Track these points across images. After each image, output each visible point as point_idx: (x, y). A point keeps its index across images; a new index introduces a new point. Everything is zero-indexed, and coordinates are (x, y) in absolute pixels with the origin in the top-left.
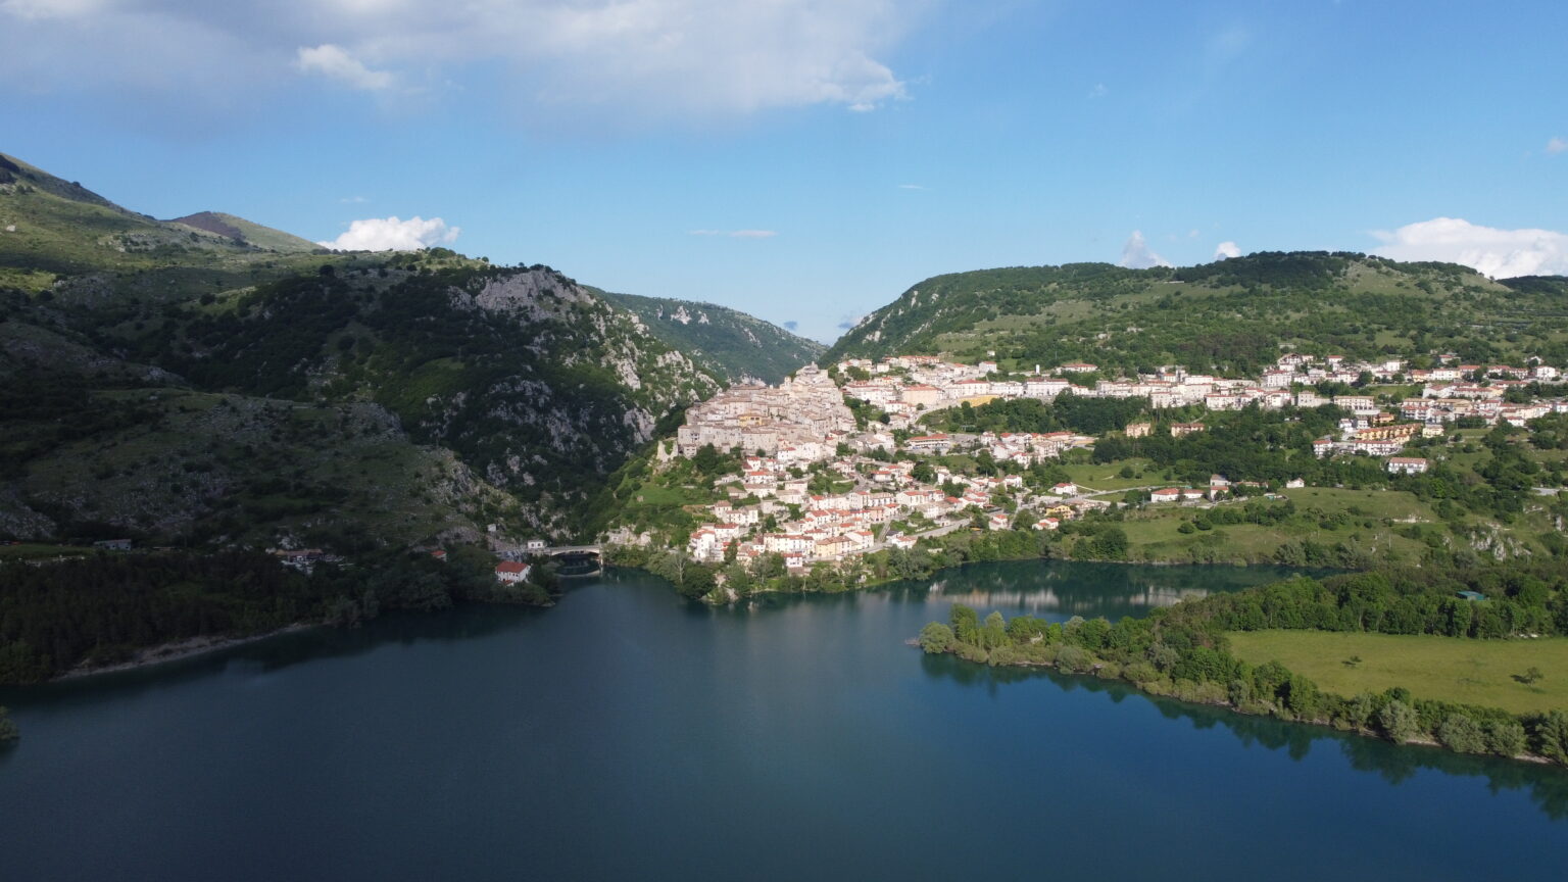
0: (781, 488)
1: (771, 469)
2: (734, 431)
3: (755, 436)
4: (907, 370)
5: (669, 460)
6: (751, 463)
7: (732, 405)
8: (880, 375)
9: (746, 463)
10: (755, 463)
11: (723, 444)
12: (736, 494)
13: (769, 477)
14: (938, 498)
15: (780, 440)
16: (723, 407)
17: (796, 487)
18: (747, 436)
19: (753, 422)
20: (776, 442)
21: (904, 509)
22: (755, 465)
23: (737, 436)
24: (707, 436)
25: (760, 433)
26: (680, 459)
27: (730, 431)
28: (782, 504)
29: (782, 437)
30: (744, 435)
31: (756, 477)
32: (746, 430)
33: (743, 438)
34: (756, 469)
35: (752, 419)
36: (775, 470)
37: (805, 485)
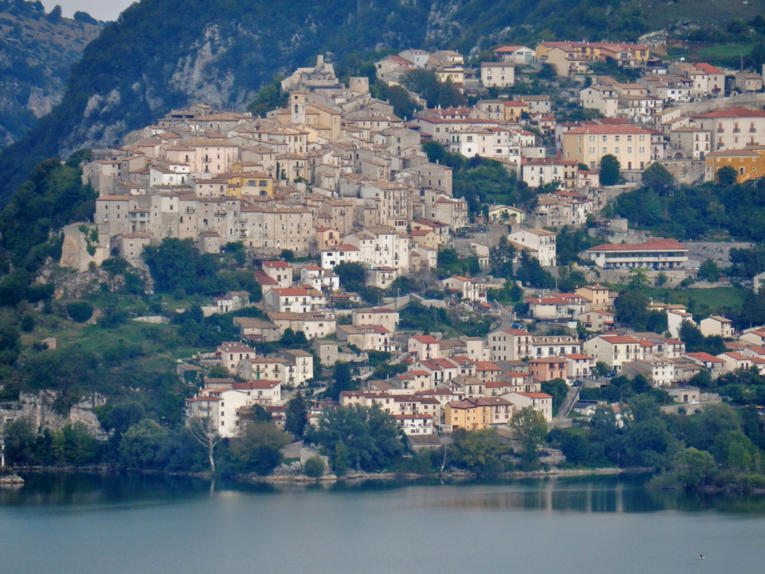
0: (345, 321)
1: (318, 286)
2: (224, 207)
3: (269, 218)
4: (567, 83)
5: (92, 266)
6: (273, 273)
7: (200, 152)
8: (493, 93)
9: (264, 274)
10: (281, 272)
11: (203, 234)
12: (257, 331)
13: (317, 301)
14: (669, 351)
15: (321, 230)
16: (181, 156)
17: (374, 319)
18: (250, 217)
19: (255, 191)
20: (313, 232)
21: (601, 369)
22: (282, 276)
23: (230, 217)
24: (167, 218)
25: (279, 212)
26: (116, 264)
27: (215, 207)
28: (355, 350)
29: (322, 222)
30: (244, 216)
31: (291, 299)
32: (246, 205)
33: (243, 223)
34: (286, 283)
35: (252, 183)
36: (324, 288)
37: (395, 318)
